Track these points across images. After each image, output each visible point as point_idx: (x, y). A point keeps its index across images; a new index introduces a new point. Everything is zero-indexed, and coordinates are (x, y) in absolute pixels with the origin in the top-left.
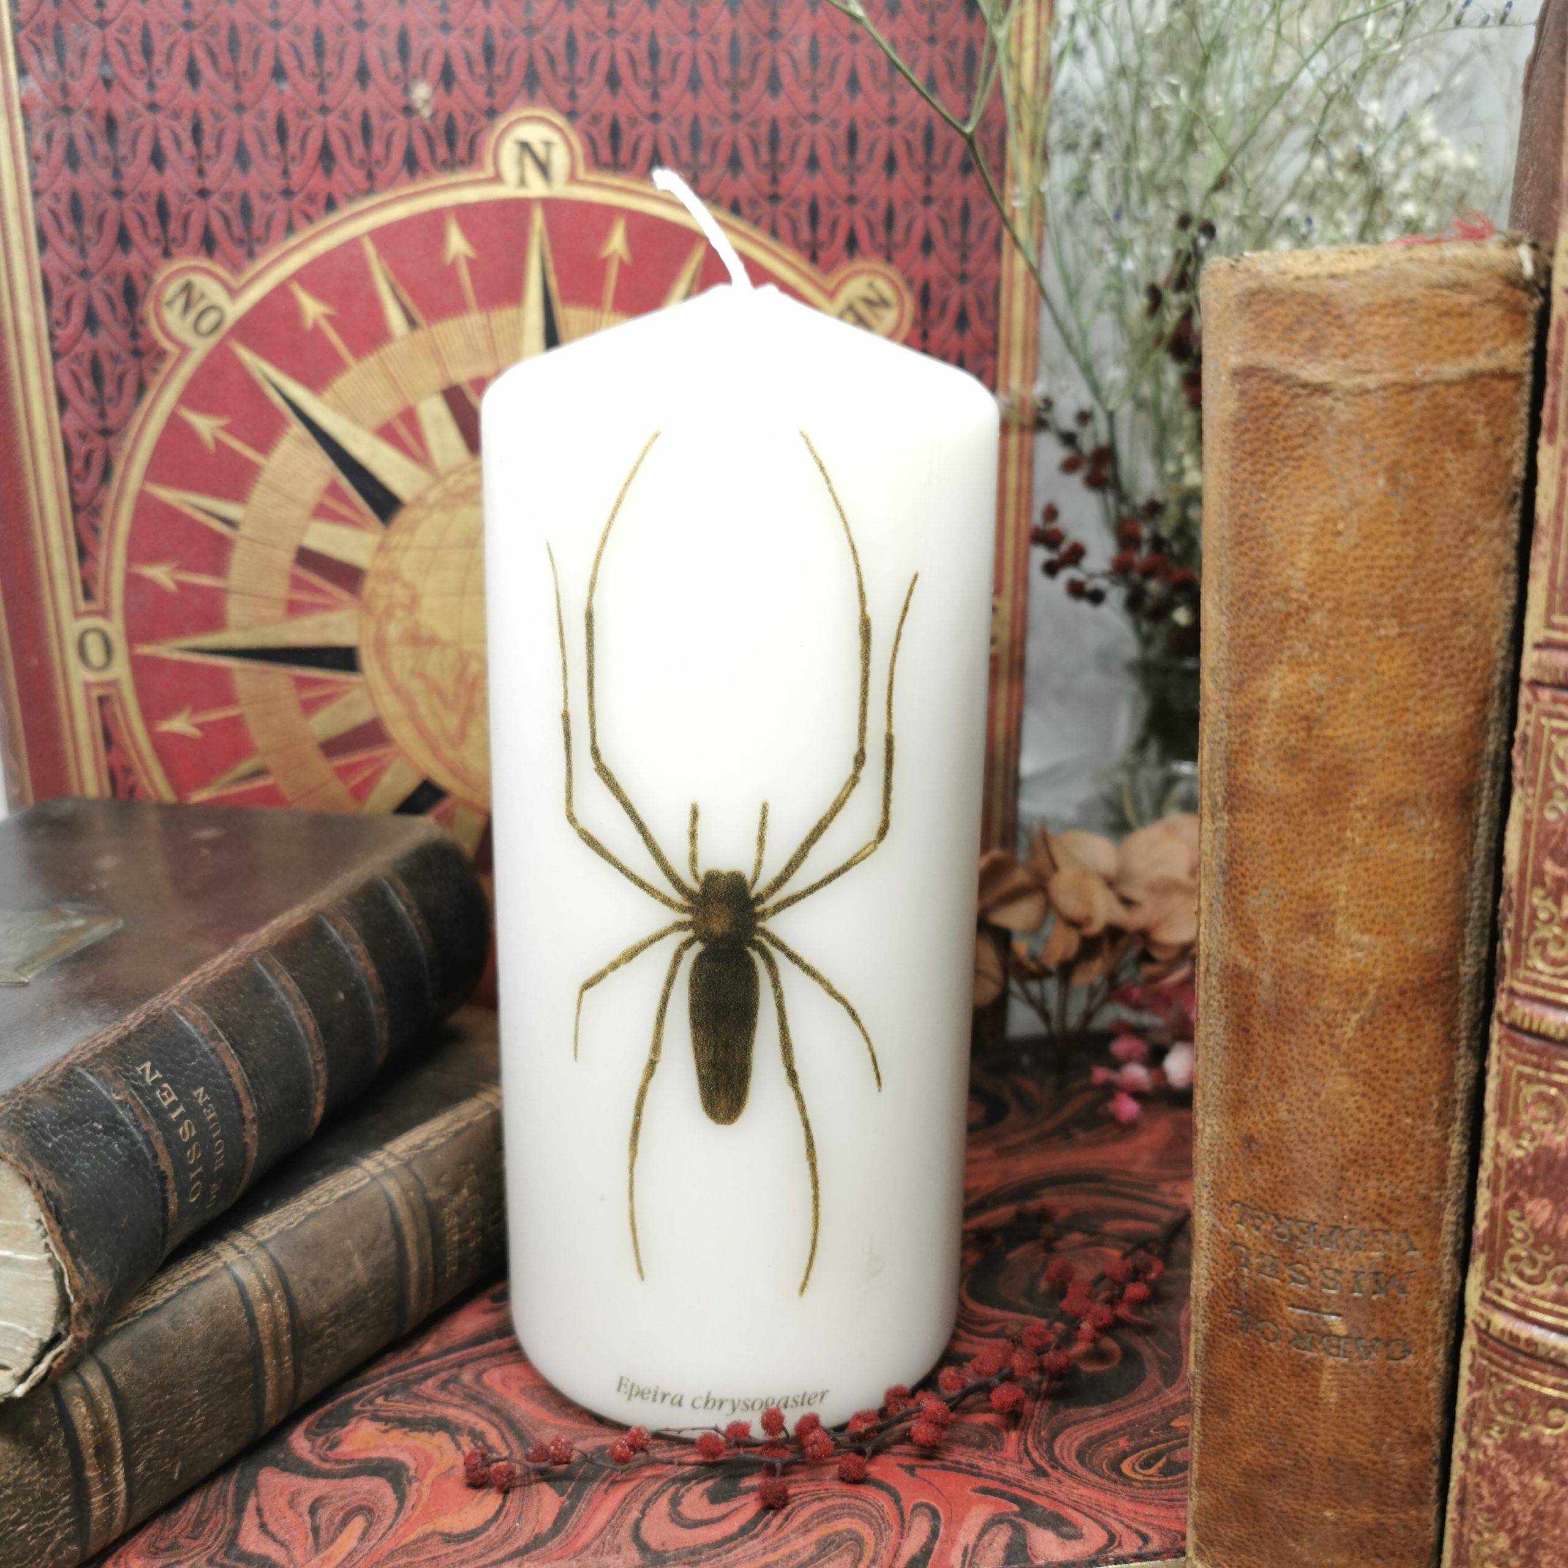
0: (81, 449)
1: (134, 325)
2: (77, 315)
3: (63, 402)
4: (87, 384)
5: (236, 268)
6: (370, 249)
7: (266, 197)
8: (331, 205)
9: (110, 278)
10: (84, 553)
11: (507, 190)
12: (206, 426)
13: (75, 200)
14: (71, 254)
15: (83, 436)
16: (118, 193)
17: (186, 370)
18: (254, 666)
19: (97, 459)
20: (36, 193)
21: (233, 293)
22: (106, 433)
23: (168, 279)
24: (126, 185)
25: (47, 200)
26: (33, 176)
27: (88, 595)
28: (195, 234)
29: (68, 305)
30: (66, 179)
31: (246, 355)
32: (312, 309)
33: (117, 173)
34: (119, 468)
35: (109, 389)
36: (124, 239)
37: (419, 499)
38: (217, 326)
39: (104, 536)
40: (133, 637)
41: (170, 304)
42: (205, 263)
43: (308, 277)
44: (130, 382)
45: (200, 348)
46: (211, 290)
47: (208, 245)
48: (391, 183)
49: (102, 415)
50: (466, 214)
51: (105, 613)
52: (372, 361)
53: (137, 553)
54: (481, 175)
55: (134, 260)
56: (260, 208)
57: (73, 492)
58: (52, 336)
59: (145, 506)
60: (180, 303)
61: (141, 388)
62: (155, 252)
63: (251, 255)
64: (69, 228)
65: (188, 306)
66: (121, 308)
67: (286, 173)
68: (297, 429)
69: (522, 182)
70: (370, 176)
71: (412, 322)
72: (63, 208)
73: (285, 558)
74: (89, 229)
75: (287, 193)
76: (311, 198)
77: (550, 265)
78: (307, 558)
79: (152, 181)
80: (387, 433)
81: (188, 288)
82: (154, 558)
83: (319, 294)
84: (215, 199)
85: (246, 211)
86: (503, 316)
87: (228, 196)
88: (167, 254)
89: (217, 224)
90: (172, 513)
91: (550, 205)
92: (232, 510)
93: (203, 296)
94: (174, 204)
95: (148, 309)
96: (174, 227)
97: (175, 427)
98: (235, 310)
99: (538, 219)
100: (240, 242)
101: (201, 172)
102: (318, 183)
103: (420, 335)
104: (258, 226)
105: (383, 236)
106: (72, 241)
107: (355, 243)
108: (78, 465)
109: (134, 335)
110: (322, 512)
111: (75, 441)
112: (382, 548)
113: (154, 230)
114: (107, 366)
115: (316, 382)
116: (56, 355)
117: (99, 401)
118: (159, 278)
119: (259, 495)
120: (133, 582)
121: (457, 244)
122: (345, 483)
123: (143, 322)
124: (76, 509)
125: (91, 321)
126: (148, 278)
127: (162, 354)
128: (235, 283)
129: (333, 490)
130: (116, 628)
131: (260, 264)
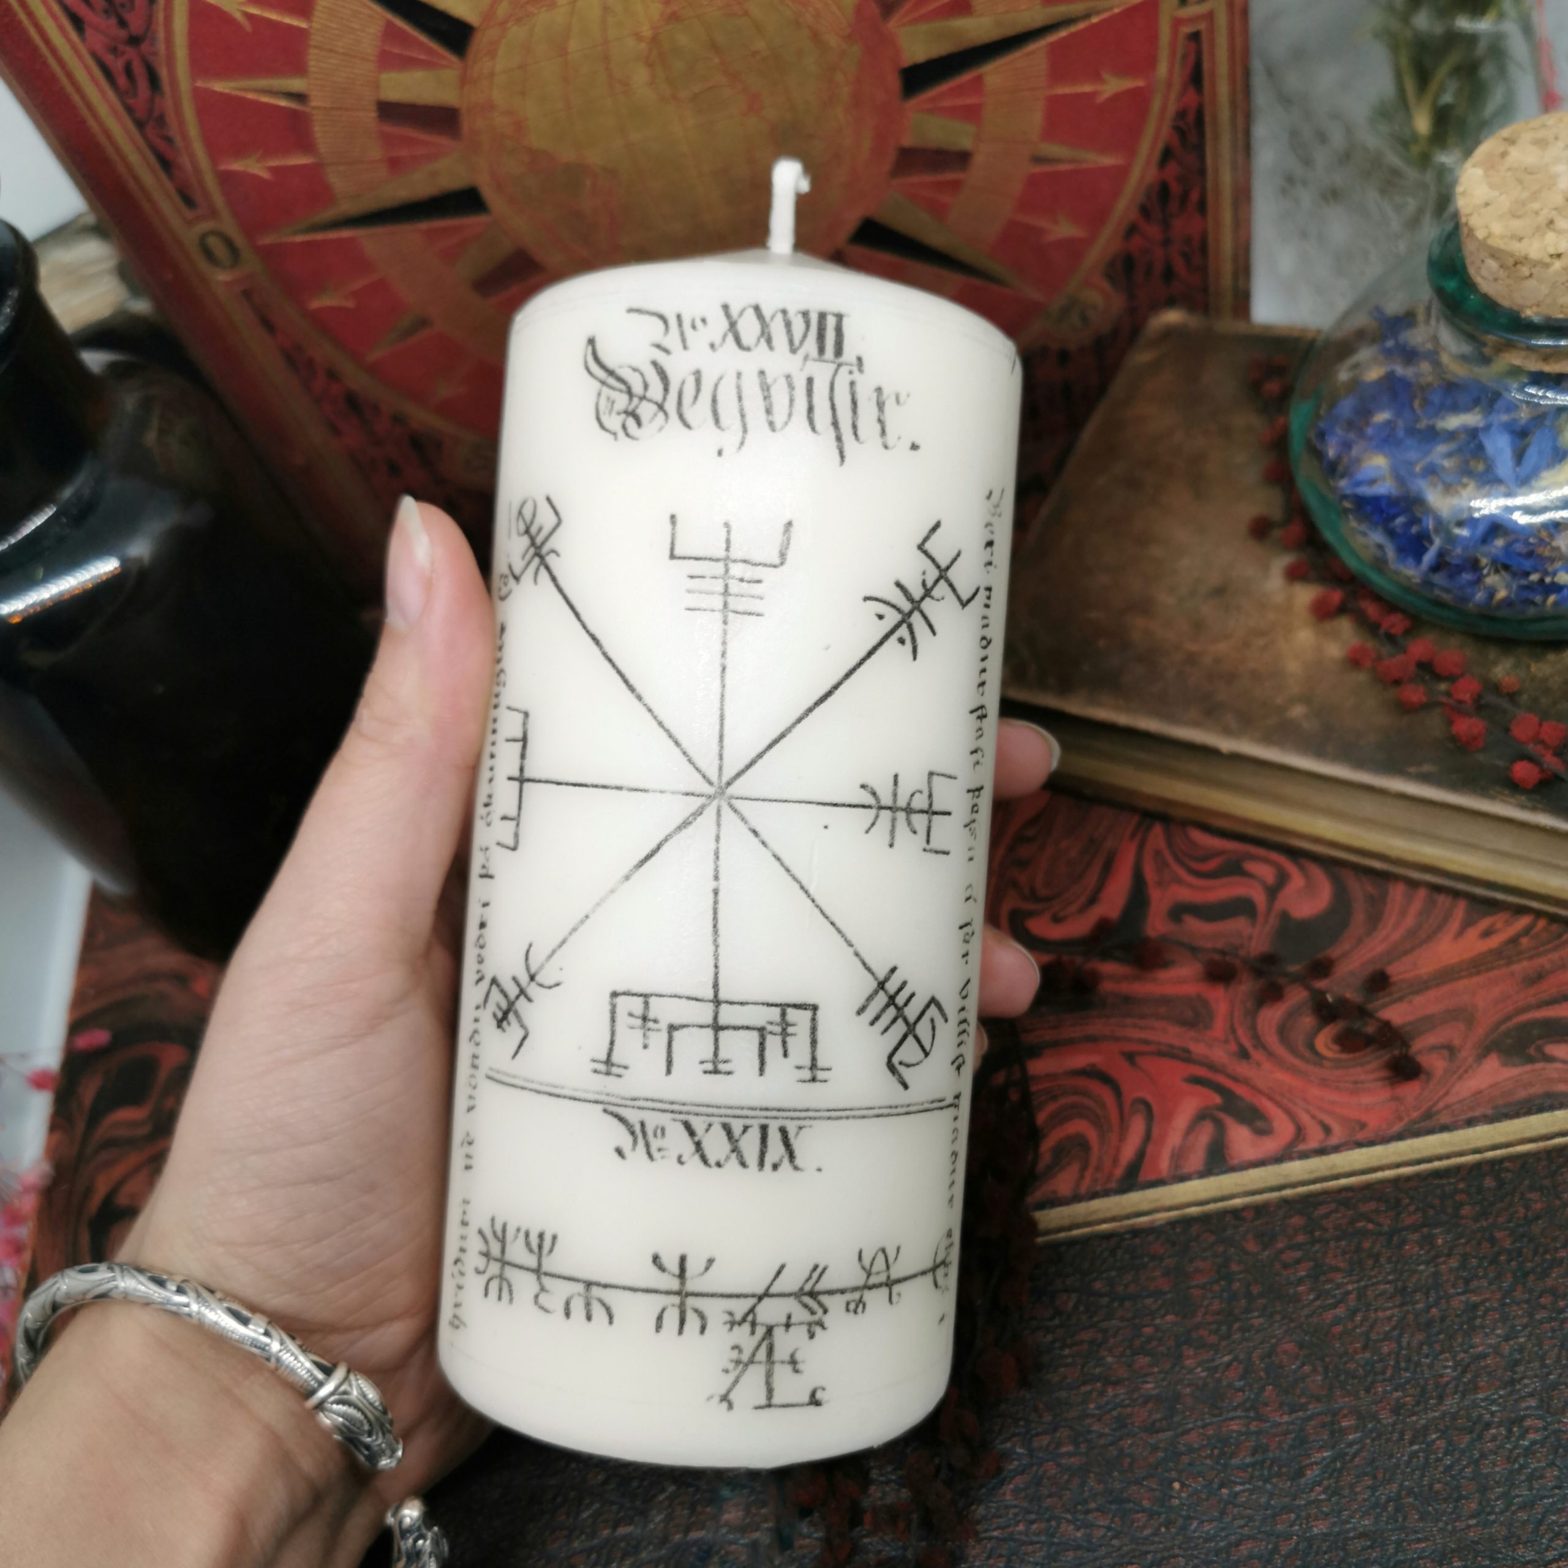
0: (117, 65)
3: (76, 22)
10: (166, 164)
12: (231, 5)
15: (114, 50)
18: (379, 230)
19: (138, 69)
22: (135, 41)
27: (189, 201)
34: (163, 73)
37: (488, 16)
39: (179, 141)
40: (249, 229)
49: (123, 23)
51: (212, 214)
53: (217, 150)
57: (129, 109)
59: (206, 103)
73: (370, 116)
78: (388, 111)
82: (239, 150)
90: (235, 104)
92: (296, 84)
97: (200, 14)
108: (122, 80)
110: (386, 61)
111: (109, 59)
112: (464, 81)
117: (114, 11)
119: (315, 61)
120: (226, 179)
122: (401, 25)
124: (140, 125)
129: (391, 33)
130: (229, 225)
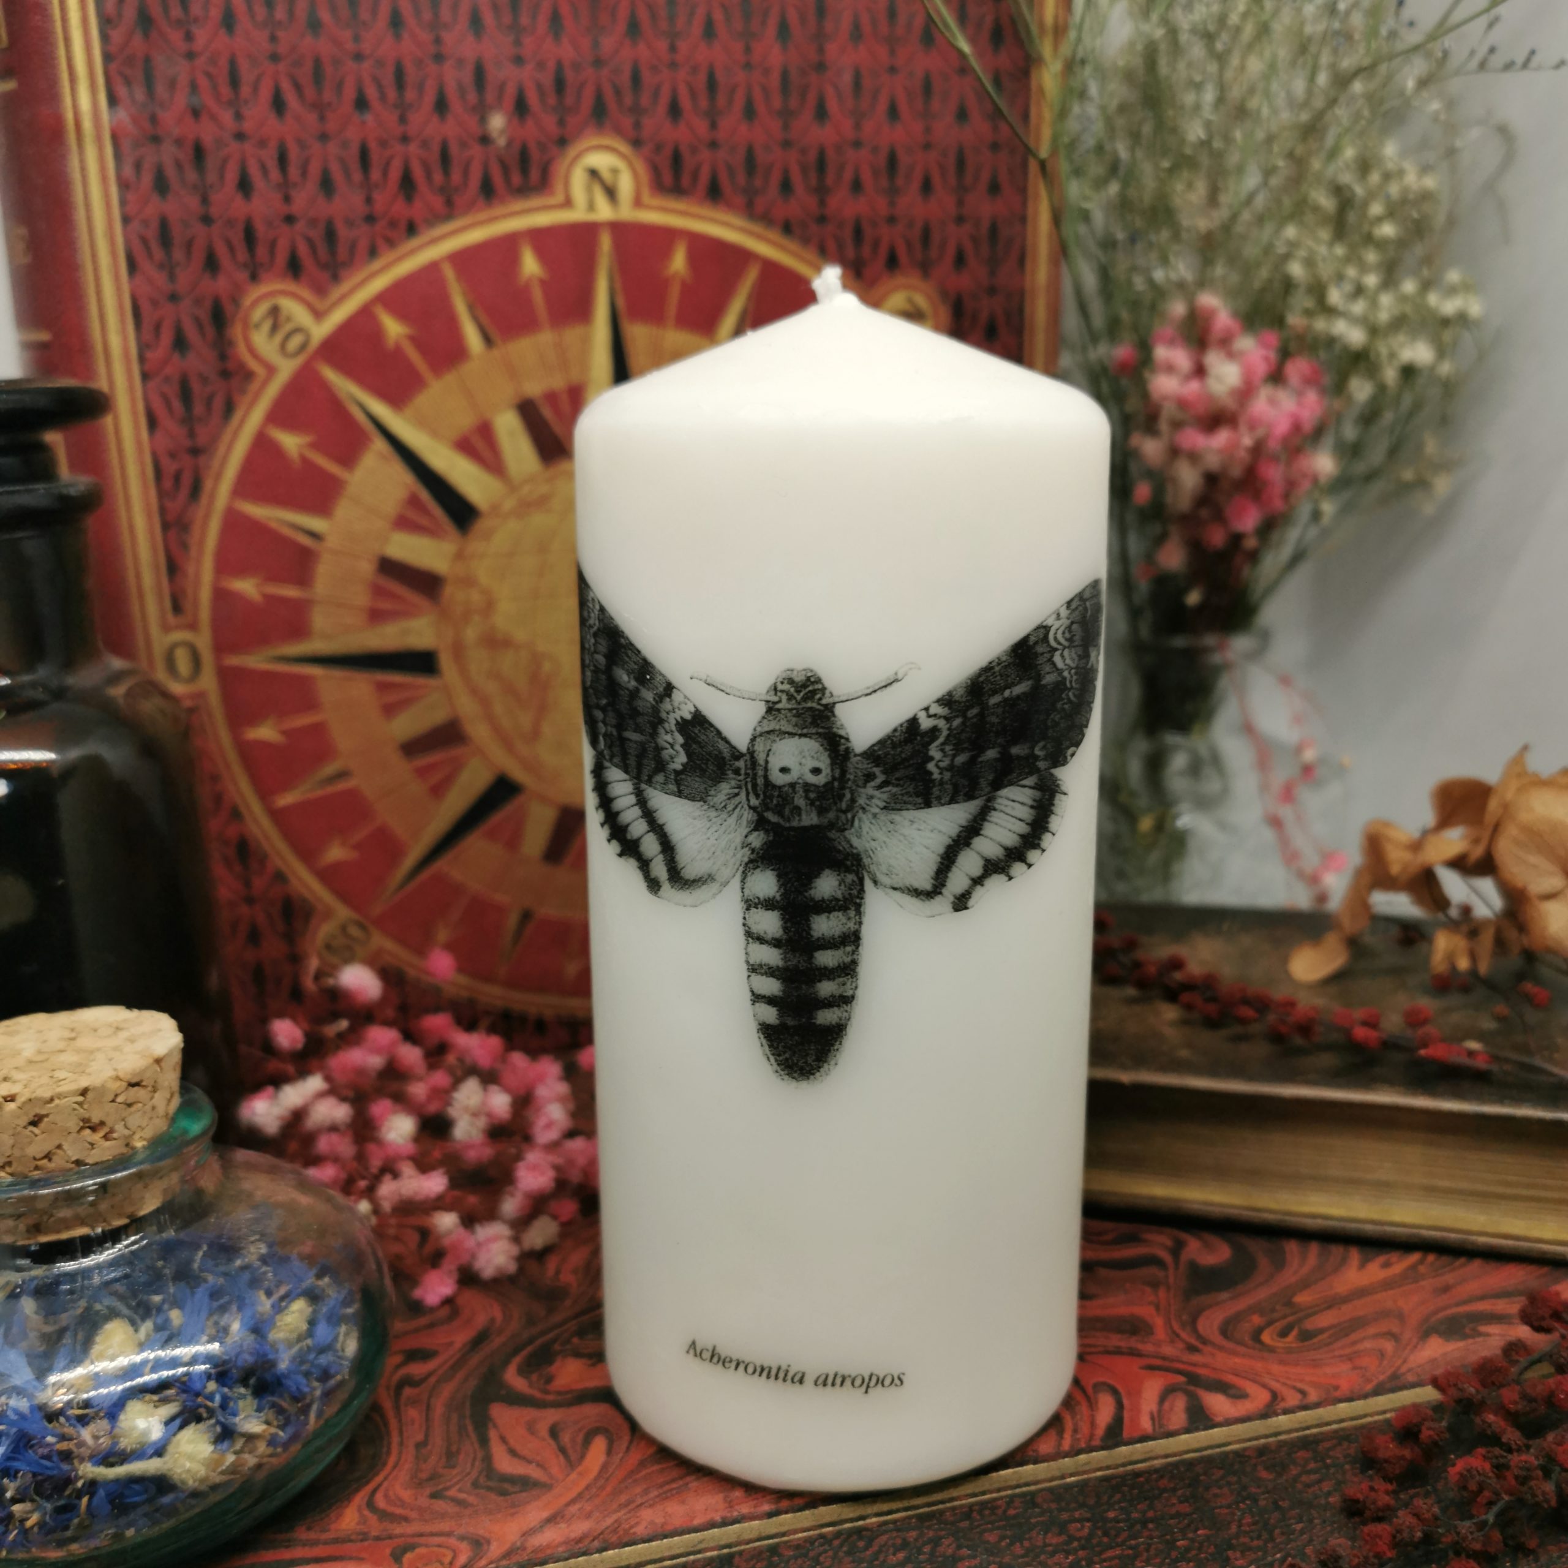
0: (170, 467)
1: (222, 346)
2: (167, 337)
3: (152, 422)
4: (177, 405)
5: (321, 291)
6: (449, 273)
7: (350, 223)
8: (412, 229)
9: (198, 302)
10: (173, 568)
11: (577, 214)
12: (291, 442)
13: (164, 227)
14: (160, 279)
15: (173, 455)
16: (207, 220)
17: (273, 390)
18: (337, 674)
19: (187, 480)
20: (126, 220)
21: (318, 315)
22: (195, 451)
23: (256, 302)
24: (214, 211)
25: (135, 225)
26: (123, 202)
27: (177, 608)
28: (282, 257)
29: (157, 327)
30: (155, 207)
31: (331, 375)
32: (393, 328)
33: (205, 200)
34: (208, 484)
35: (198, 409)
36: (212, 264)
37: (495, 508)
38: (303, 347)
39: (193, 552)
40: (221, 647)
41: (257, 326)
42: (291, 286)
43: (391, 298)
44: (218, 403)
45: (286, 369)
46: (296, 311)
47: (294, 269)
48: (469, 207)
49: (192, 434)
50: (539, 238)
51: (193, 626)
52: (450, 379)
53: (226, 565)
54: (552, 201)
55: (221, 285)
56: (343, 232)
57: (163, 510)
58: (142, 359)
59: (234, 522)
60: (267, 326)
61: (229, 408)
62: (242, 276)
63: (336, 278)
64: (158, 253)
65: (275, 328)
66: (210, 331)
67: (369, 200)
68: (379, 444)
69: (591, 206)
70: (449, 203)
71: (488, 340)
72: (152, 234)
73: (367, 568)
74: (178, 255)
75: (370, 219)
76: (393, 224)
77: (618, 286)
78: (389, 567)
79: (239, 207)
80: (464, 446)
81: (275, 311)
82: (242, 571)
83: (401, 314)
84: (300, 226)
85: (331, 235)
86: (572, 334)
87: (313, 222)
88: (254, 277)
89: (303, 250)
90: (259, 528)
91: (618, 228)
92: (316, 523)
93: (289, 319)
94: (260, 229)
95: (236, 332)
96: (261, 251)
97: (262, 444)
98: (320, 331)
99: (606, 243)
100: (324, 266)
101: (287, 199)
102: (400, 208)
103: (496, 353)
104: (342, 252)
105: (462, 259)
106: (161, 266)
107: (433, 268)
108: (168, 484)
109: (223, 356)
110: (403, 523)
111: (165, 462)
112: (459, 556)
113: (242, 255)
114: (196, 386)
115: (397, 399)
116: (145, 376)
117: (189, 421)
118: (247, 301)
119: (343, 510)
120: (221, 596)
121: (530, 265)
122: (425, 495)
123: (231, 343)
124: (166, 526)
125: (180, 343)
126: (236, 301)
127: (249, 375)
128: (320, 305)
129: (413, 501)
130: (203, 641)
131: (345, 287)
